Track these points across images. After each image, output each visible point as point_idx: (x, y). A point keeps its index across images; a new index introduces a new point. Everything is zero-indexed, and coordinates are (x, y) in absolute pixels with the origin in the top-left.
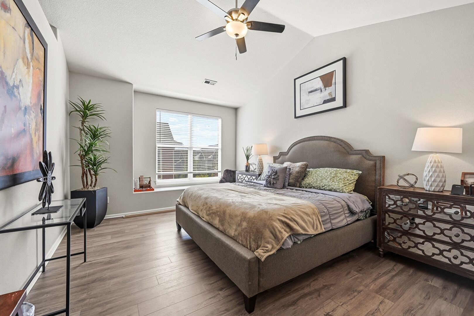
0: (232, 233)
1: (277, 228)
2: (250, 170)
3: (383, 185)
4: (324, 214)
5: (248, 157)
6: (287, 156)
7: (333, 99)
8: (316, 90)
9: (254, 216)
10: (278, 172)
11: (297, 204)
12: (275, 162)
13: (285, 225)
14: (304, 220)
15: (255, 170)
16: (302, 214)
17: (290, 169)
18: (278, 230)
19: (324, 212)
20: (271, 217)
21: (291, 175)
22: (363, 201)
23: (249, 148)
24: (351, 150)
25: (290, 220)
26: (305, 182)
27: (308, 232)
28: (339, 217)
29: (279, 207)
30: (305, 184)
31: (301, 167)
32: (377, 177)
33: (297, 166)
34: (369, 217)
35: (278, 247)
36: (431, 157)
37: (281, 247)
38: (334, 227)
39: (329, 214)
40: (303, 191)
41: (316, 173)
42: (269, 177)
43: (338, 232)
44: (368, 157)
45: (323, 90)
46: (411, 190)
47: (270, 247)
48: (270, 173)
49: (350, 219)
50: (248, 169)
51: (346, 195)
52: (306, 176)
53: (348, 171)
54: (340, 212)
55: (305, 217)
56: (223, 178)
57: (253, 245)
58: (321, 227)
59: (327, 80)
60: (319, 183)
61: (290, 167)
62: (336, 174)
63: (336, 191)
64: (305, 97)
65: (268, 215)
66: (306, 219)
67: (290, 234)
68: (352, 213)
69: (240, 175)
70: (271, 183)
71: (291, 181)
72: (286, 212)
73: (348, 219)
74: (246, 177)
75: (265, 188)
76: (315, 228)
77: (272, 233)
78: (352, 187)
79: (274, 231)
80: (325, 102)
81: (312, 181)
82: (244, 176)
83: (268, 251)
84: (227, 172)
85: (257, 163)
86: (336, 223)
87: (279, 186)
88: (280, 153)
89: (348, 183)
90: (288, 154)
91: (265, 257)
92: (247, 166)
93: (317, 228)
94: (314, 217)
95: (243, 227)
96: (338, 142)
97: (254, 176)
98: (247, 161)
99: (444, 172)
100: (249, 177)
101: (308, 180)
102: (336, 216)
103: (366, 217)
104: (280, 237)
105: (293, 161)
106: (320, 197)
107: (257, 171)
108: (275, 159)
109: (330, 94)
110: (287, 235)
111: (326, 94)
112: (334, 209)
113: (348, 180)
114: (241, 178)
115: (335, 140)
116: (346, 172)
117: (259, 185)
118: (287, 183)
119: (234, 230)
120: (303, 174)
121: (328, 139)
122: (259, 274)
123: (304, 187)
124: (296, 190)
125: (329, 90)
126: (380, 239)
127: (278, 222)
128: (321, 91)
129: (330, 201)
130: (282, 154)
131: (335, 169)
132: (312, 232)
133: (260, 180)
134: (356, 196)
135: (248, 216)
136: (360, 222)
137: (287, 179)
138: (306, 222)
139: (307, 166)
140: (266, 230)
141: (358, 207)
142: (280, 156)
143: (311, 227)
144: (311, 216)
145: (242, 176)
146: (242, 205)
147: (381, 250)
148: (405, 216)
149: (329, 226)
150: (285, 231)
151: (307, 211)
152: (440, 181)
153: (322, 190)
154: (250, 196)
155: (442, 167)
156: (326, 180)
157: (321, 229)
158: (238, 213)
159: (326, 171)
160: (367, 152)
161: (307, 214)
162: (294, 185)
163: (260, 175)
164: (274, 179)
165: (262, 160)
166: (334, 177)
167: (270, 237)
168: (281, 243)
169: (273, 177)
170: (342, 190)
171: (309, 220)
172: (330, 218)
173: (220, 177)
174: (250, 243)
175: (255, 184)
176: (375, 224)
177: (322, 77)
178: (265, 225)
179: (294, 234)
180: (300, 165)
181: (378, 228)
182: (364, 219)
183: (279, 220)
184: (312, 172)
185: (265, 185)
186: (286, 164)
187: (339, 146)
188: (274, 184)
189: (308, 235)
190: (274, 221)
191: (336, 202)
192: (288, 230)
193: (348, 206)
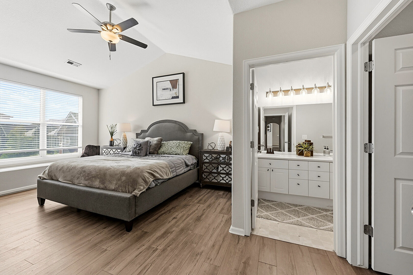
0: (113, 187)
1: (146, 176)
2: (114, 144)
3: (203, 149)
4: (172, 167)
5: (112, 134)
6: (147, 133)
7: (177, 97)
8: (167, 89)
9: (131, 172)
10: (141, 144)
11: (157, 163)
12: (137, 138)
13: (150, 174)
14: (161, 171)
15: (120, 145)
16: (160, 168)
17: (150, 142)
18: (147, 177)
19: (172, 166)
20: (142, 171)
21: (151, 147)
22: (193, 159)
23: (113, 126)
24: (187, 130)
25: (153, 171)
26: (161, 150)
27: (163, 177)
28: (181, 168)
29: (146, 165)
30: (161, 152)
31: (158, 141)
32: (200, 145)
33: (154, 140)
34: (196, 168)
35: (147, 187)
36: (220, 134)
37: (149, 187)
38: (178, 174)
39: (175, 167)
40: (159, 156)
41: (167, 144)
42: (135, 148)
43: (180, 177)
44: (195, 134)
45: (172, 90)
46: (213, 150)
47: (142, 188)
48: (135, 146)
49: (186, 169)
50: (112, 144)
51: (184, 156)
52: (161, 146)
53: (186, 142)
54: (181, 166)
55: (162, 169)
56: (85, 153)
57: (131, 189)
58: (171, 174)
59: (174, 84)
60: (169, 151)
61: (150, 141)
62: (179, 144)
63: (179, 155)
64: (160, 92)
65: (140, 170)
66: (162, 171)
67: (154, 179)
68: (187, 166)
69: (105, 150)
70: (136, 153)
71: (151, 150)
72: (151, 168)
73: (185, 169)
74: (111, 150)
75: (132, 157)
76: (167, 175)
77: (143, 180)
78: (187, 151)
79: (144, 178)
80: (173, 98)
81: (165, 150)
82: (109, 150)
83: (141, 190)
84: (89, 147)
85: (122, 138)
86: (178, 172)
87: (143, 155)
88: (141, 130)
89: (185, 149)
90: (148, 131)
91: (139, 194)
92: (111, 142)
93: (168, 175)
94: (167, 169)
95: (123, 180)
96: (181, 124)
97: (119, 149)
98: (112, 137)
99: (224, 141)
100: (114, 150)
101: (162, 150)
102: (179, 168)
103: (195, 168)
104: (148, 181)
105: (152, 137)
106: (170, 158)
107: (121, 145)
108: (138, 135)
109: (176, 93)
110: (152, 180)
111: (173, 93)
112: (178, 164)
113: (185, 148)
114: (105, 152)
115: (179, 123)
116: (185, 143)
117: (126, 155)
118: (148, 153)
119: (114, 185)
120: (159, 145)
121: (175, 122)
122: (136, 206)
123: (160, 154)
124: (155, 156)
125: (175, 90)
126: (201, 179)
127: (147, 173)
128: (171, 90)
129: (175, 160)
130: (143, 131)
131: (178, 141)
132: (166, 177)
133: (126, 152)
134: (189, 157)
135: (126, 173)
136: (192, 170)
137: (148, 149)
138: (162, 172)
139: (161, 140)
140: (139, 178)
141: (190, 162)
142: (142, 133)
143: (165, 175)
144: (165, 168)
145: (107, 150)
146: (120, 167)
147: (201, 185)
148: (210, 164)
149: (175, 174)
150: (151, 177)
151: (164, 166)
152: (223, 146)
153: (171, 154)
154: (122, 162)
155: (224, 139)
156: (174, 148)
157: (171, 176)
158: (118, 172)
159: (174, 143)
160: (195, 131)
161: (163, 168)
162: (153, 153)
163: (124, 148)
164: (139, 149)
165: (126, 136)
166: (178, 146)
167: (142, 182)
168: (149, 184)
169: (138, 148)
170: (182, 153)
171: (164, 171)
172: (175, 169)
173: (82, 153)
174: (128, 189)
175: (122, 155)
176: (198, 170)
177: (171, 81)
178: (138, 176)
179: (156, 179)
180: (157, 139)
181: (200, 173)
182: (193, 169)
183: (147, 172)
184: (165, 144)
185: (131, 155)
186: (147, 139)
187: (181, 127)
188: (139, 154)
189: (164, 179)
190: (144, 173)
191: (179, 160)
192: (152, 177)
193: (185, 162)
